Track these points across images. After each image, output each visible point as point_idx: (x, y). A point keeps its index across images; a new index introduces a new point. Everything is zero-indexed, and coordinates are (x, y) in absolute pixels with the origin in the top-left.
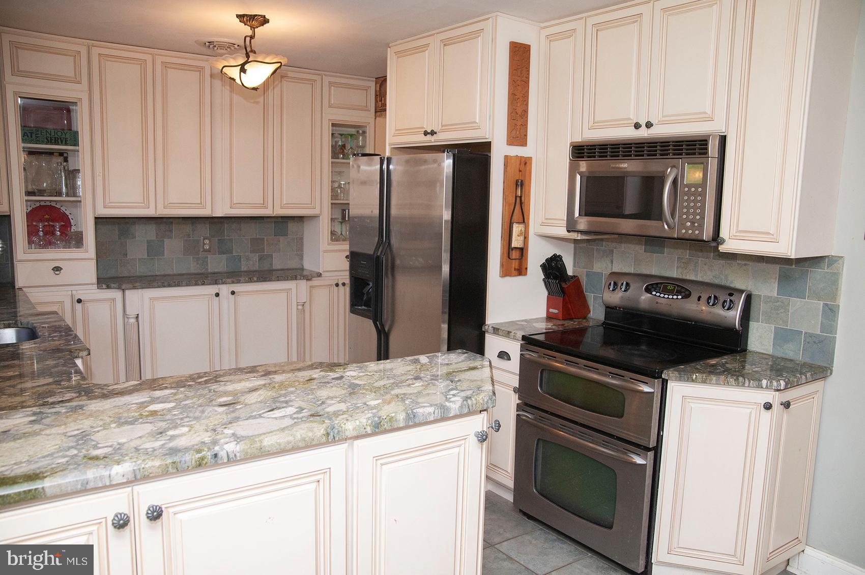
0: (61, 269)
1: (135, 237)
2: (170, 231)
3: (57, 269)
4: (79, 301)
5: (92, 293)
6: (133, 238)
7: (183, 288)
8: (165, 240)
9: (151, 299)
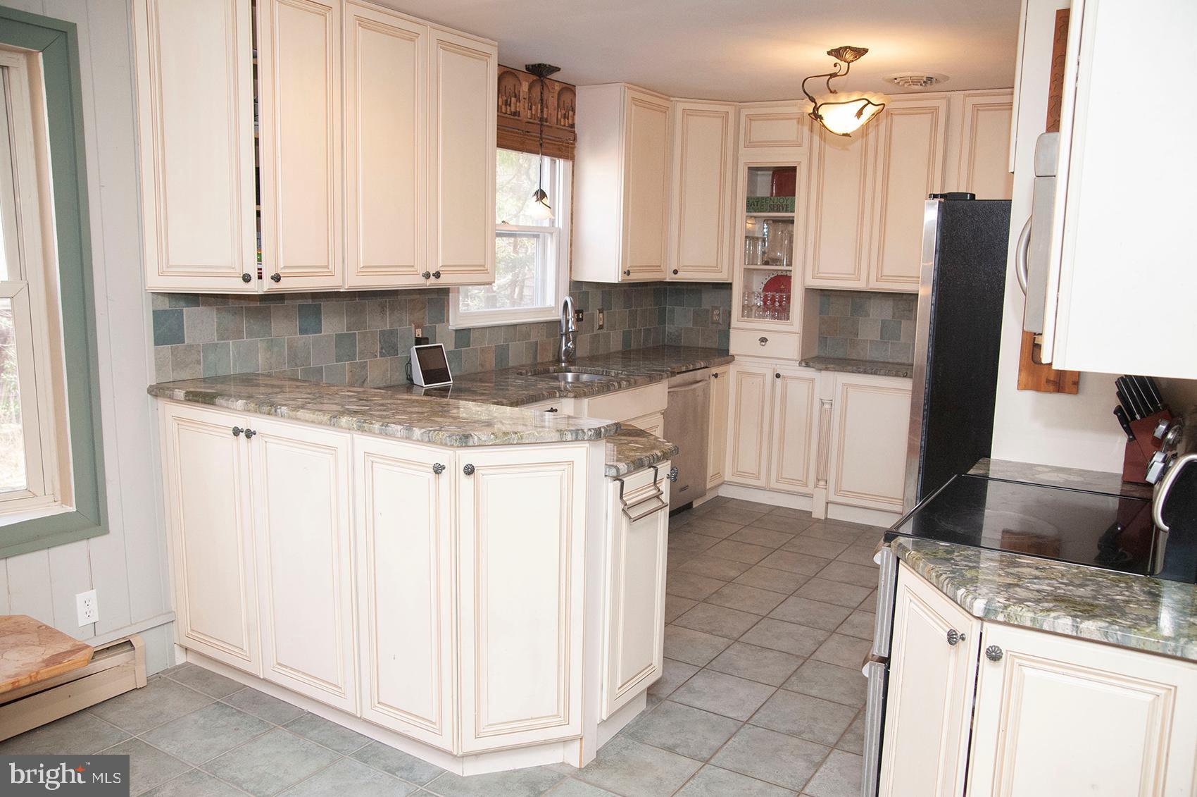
0: (767, 340)
1: (869, 316)
2: (910, 311)
3: (763, 340)
4: (778, 376)
5: (793, 369)
6: (866, 316)
7: (881, 377)
8: (903, 321)
9: (844, 385)
